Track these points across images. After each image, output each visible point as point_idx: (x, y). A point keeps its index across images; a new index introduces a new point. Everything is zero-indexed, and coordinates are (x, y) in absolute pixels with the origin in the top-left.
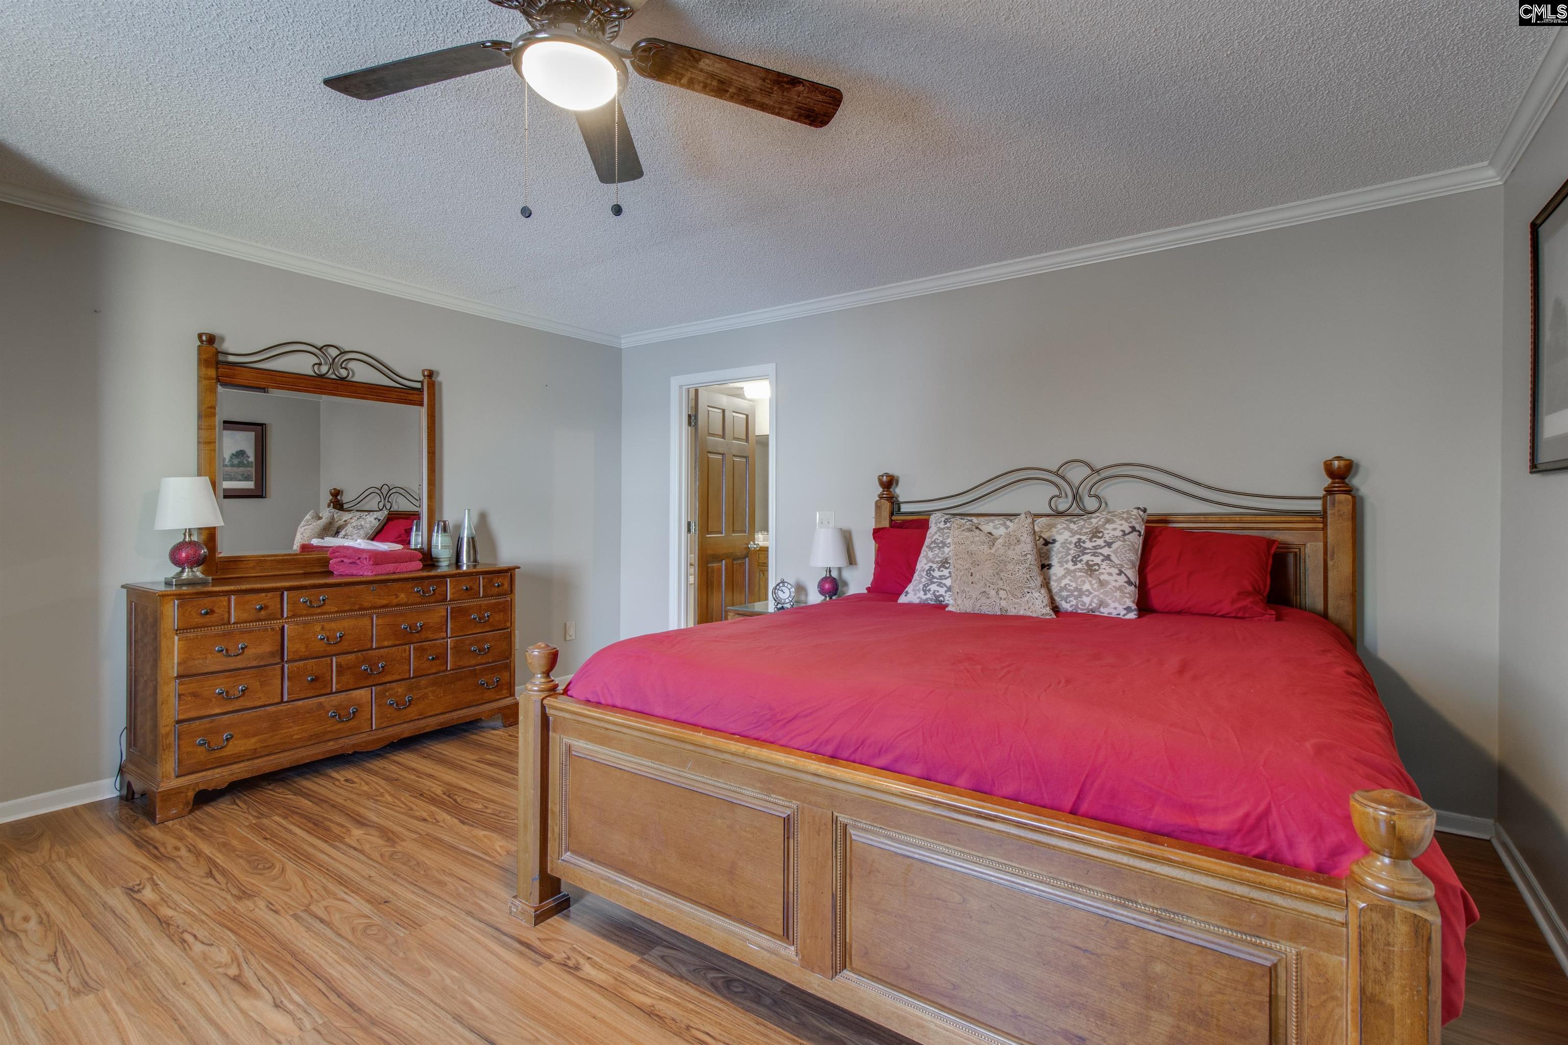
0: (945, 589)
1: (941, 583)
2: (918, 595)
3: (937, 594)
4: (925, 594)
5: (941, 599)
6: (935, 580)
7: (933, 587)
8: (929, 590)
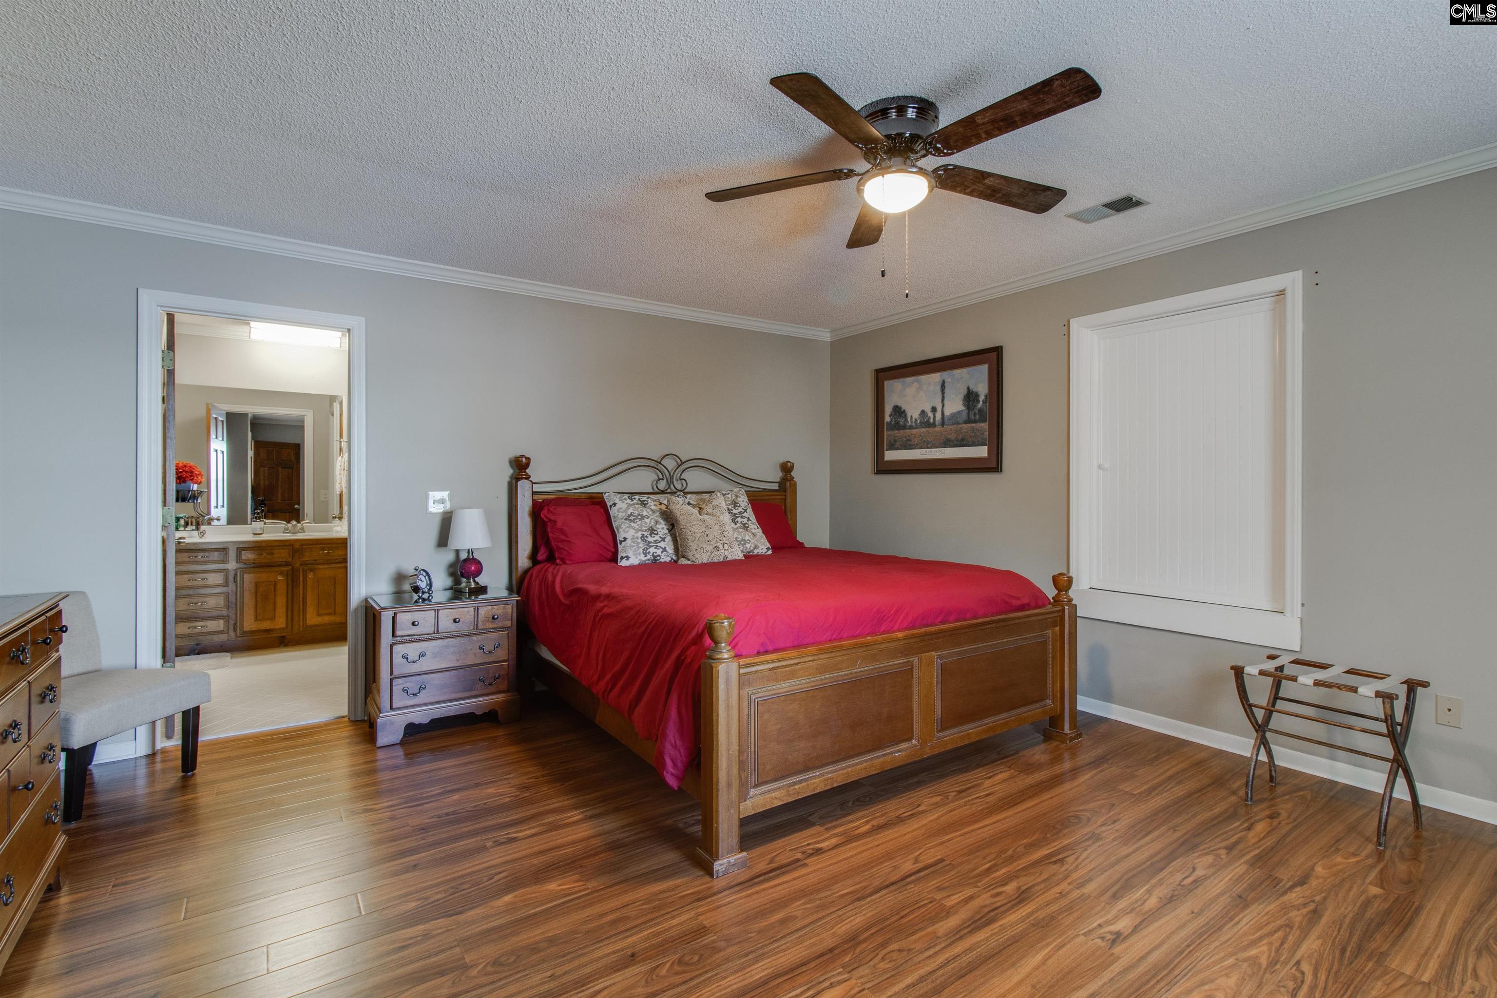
0: (661, 550)
1: (657, 546)
2: (639, 558)
3: (655, 554)
4: (646, 556)
5: (659, 558)
6: (652, 544)
7: (652, 550)
8: (649, 553)
